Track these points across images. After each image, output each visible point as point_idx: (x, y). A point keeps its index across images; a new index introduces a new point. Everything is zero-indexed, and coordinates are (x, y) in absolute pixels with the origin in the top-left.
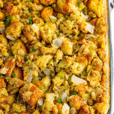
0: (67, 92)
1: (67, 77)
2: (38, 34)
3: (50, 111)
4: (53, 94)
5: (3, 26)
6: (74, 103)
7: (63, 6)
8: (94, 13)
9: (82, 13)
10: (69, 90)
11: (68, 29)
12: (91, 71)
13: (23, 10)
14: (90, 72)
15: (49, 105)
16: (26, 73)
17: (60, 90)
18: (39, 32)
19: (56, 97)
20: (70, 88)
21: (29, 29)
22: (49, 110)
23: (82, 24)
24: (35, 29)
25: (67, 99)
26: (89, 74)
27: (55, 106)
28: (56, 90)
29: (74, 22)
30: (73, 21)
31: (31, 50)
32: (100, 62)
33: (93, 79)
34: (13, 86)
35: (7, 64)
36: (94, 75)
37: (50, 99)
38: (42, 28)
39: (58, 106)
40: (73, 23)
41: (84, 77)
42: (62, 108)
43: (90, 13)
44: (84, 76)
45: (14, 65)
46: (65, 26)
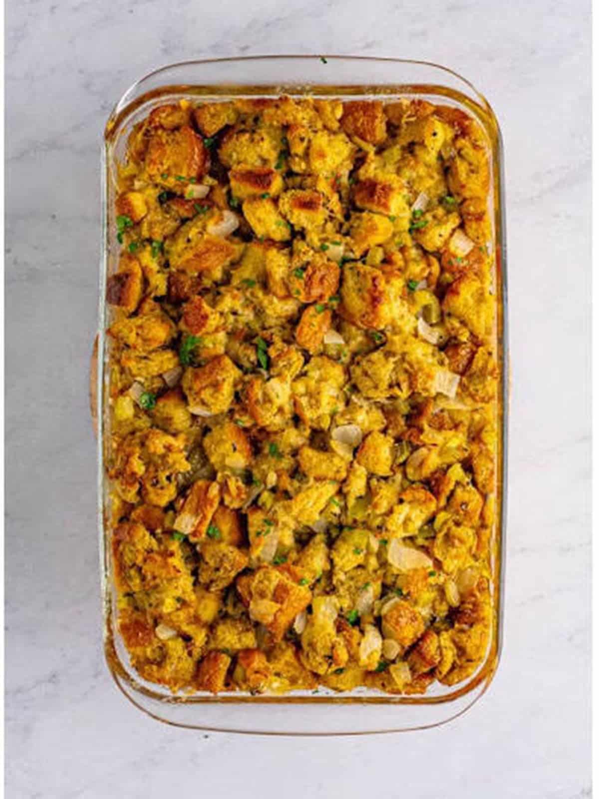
0: (374, 589)
1: (375, 545)
2: (288, 408)
3: (325, 656)
4: (334, 599)
5: (171, 366)
6: (396, 630)
7: (363, 312)
8: (463, 323)
9: (421, 319)
10: (379, 583)
11: (376, 387)
12: (449, 529)
13: (235, 313)
14: (445, 531)
15: (321, 635)
16: (258, 534)
17: (352, 583)
18: (292, 400)
19: (341, 609)
20: (385, 575)
21: (260, 396)
22: (323, 653)
23: (420, 374)
24: (278, 396)
25: (373, 610)
26: (440, 536)
27: (338, 639)
28: (342, 584)
29: (395, 363)
30: (392, 360)
31: (266, 450)
32: (472, 497)
33: (454, 551)
34: (217, 569)
35: (192, 497)
36: (456, 542)
37: (324, 615)
38: (301, 388)
39: (348, 641)
40: (391, 366)
41: (426, 543)
42: (359, 644)
43: (452, 324)
44: (427, 539)
45: (216, 505)
46: (366, 374)
